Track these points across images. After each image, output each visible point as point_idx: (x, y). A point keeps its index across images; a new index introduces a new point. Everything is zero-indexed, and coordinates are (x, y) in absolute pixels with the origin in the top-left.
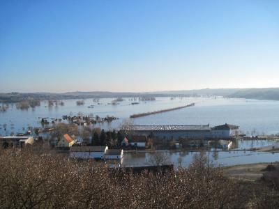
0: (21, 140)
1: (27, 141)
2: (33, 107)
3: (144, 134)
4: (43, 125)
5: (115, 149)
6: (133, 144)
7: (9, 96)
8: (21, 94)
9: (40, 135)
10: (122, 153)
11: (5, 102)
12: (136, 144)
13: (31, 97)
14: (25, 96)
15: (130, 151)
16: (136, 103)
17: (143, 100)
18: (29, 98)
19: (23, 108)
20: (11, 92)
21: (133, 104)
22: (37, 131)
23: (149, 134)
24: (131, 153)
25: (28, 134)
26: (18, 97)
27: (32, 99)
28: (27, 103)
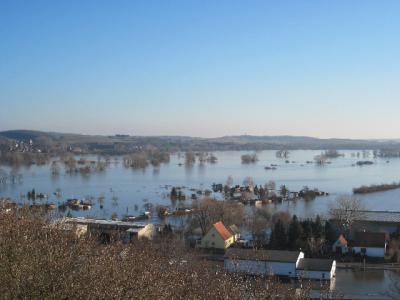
0: (130, 230)
1: (141, 232)
2: (155, 164)
3: (382, 230)
5: (320, 258)
6: (357, 249)
7: (112, 141)
8: (133, 138)
9: (168, 221)
10: (334, 268)
11: (102, 154)
12: (364, 251)
13: (155, 145)
14: (143, 141)
15: (350, 265)
16: (366, 163)
17: (381, 156)
18: (149, 147)
19: (137, 165)
20: (113, 134)
21: (360, 164)
22: (161, 213)
23: (394, 229)
24: (353, 269)
25: (144, 218)
26: (127, 145)
27: (155, 148)
28: (142, 156)
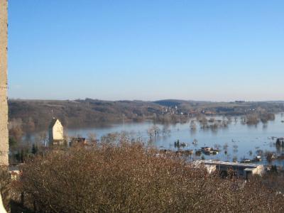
0: (246, 169)
1: (254, 171)
2: (264, 121)
4: (278, 149)
7: (233, 106)
8: (248, 103)
11: (226, 115)
13: (263, 108)
14: (254, 105)
18: (259, 109)
19: (251, 123)
20: (234, 101)
22: (269, 157)
25: (256, 161)
26: (244, 108)
27: (264, 110)
28: (255, 116)
